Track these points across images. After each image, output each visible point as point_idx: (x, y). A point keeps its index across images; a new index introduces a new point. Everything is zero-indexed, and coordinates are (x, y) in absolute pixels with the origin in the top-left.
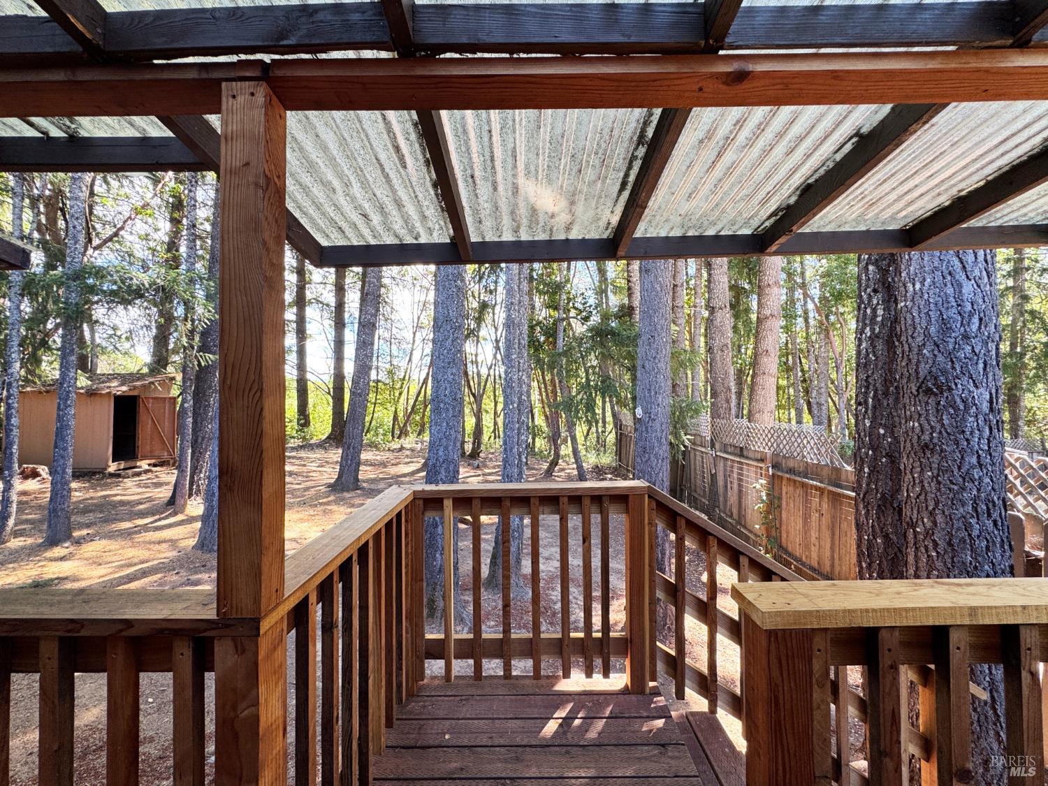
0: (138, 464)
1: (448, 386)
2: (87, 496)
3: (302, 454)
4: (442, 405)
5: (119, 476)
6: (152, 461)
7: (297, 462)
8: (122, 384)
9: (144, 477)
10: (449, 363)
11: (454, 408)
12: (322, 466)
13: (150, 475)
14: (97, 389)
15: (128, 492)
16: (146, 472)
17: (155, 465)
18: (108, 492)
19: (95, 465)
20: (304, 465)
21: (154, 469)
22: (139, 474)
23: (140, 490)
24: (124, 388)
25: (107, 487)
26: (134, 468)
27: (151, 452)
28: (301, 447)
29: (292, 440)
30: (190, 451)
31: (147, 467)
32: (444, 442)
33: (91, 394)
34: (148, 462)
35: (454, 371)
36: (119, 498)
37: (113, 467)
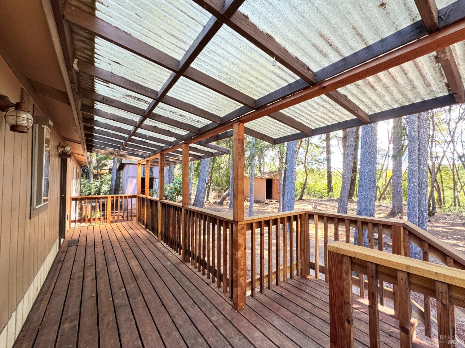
0: (273, 201)
1: (366, 174)
2: (259, 209)
3: (328, 203)
4: (363, 183)
5: (267, 204)
6: (276, 200)
7: (324, 206)
8: (268, 175)
9: (274, 205)
10: (367, 164)
11: (370, 185)
12: (334, 209)
13: (275, 205)
14: (263, 177)
15: (269, 209)
16: (275, 203)
17: (277, 202)
18: (264, 208)
19: (262, 200)
20: (326, 208)
21: (277, 203)
22: (272, 204)
23: (272, 209)
24: (269, 176)
25: (264, 207)
26: (272, 202)
27: (276, 197)
28: (328, 200)
29: (325, 197)
30: (282, 197)
31: (275, 202)
32: (364, 200)
33: (261, 178)
34: (275, 200)
35: (370, 167)
36: (266, 210)
37: (266, 201)
